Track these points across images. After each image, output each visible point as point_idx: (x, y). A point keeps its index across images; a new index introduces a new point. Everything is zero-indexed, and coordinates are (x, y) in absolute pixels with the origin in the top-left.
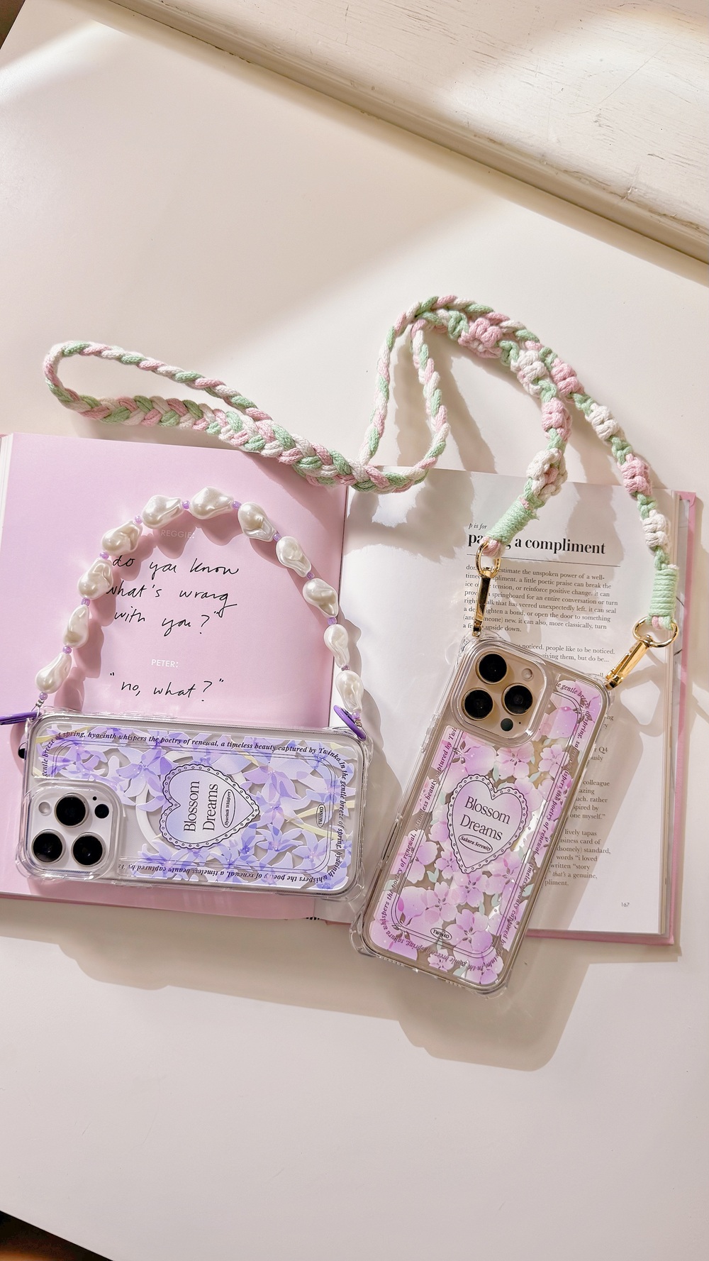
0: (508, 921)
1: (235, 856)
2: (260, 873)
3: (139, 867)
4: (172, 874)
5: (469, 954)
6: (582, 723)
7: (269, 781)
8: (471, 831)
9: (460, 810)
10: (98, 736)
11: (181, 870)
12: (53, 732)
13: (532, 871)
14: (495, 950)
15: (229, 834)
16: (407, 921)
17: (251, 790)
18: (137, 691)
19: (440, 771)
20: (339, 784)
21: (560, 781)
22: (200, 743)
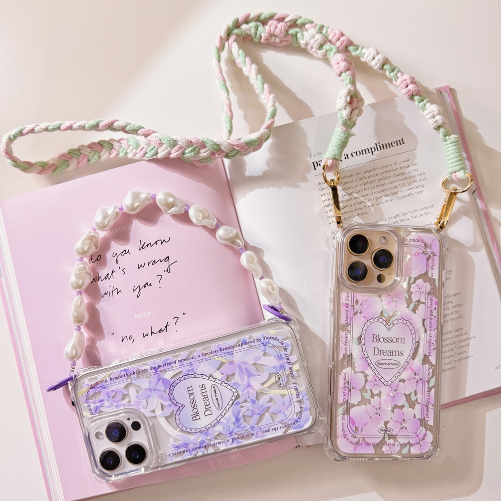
0: (426, 406)
1: (232, 427)
2: (252, 432)
3: (173, 455)
4: (196, 452)
5: (408, 437)
6: (430, 260)
7: (238, 370)
8: (382, 357)
9: (370, 346)
10: (116, 378)
11: (200, 447)
12: (87, 385)
13: (431, 369)
14: (424, 428)
15: (223, 414)
16: (360, 430)
17: (227, 379)
18: (132, 339)
19: (348, 325)
20: (284, 356)
21: (429, 303)
22: (184, 360)
